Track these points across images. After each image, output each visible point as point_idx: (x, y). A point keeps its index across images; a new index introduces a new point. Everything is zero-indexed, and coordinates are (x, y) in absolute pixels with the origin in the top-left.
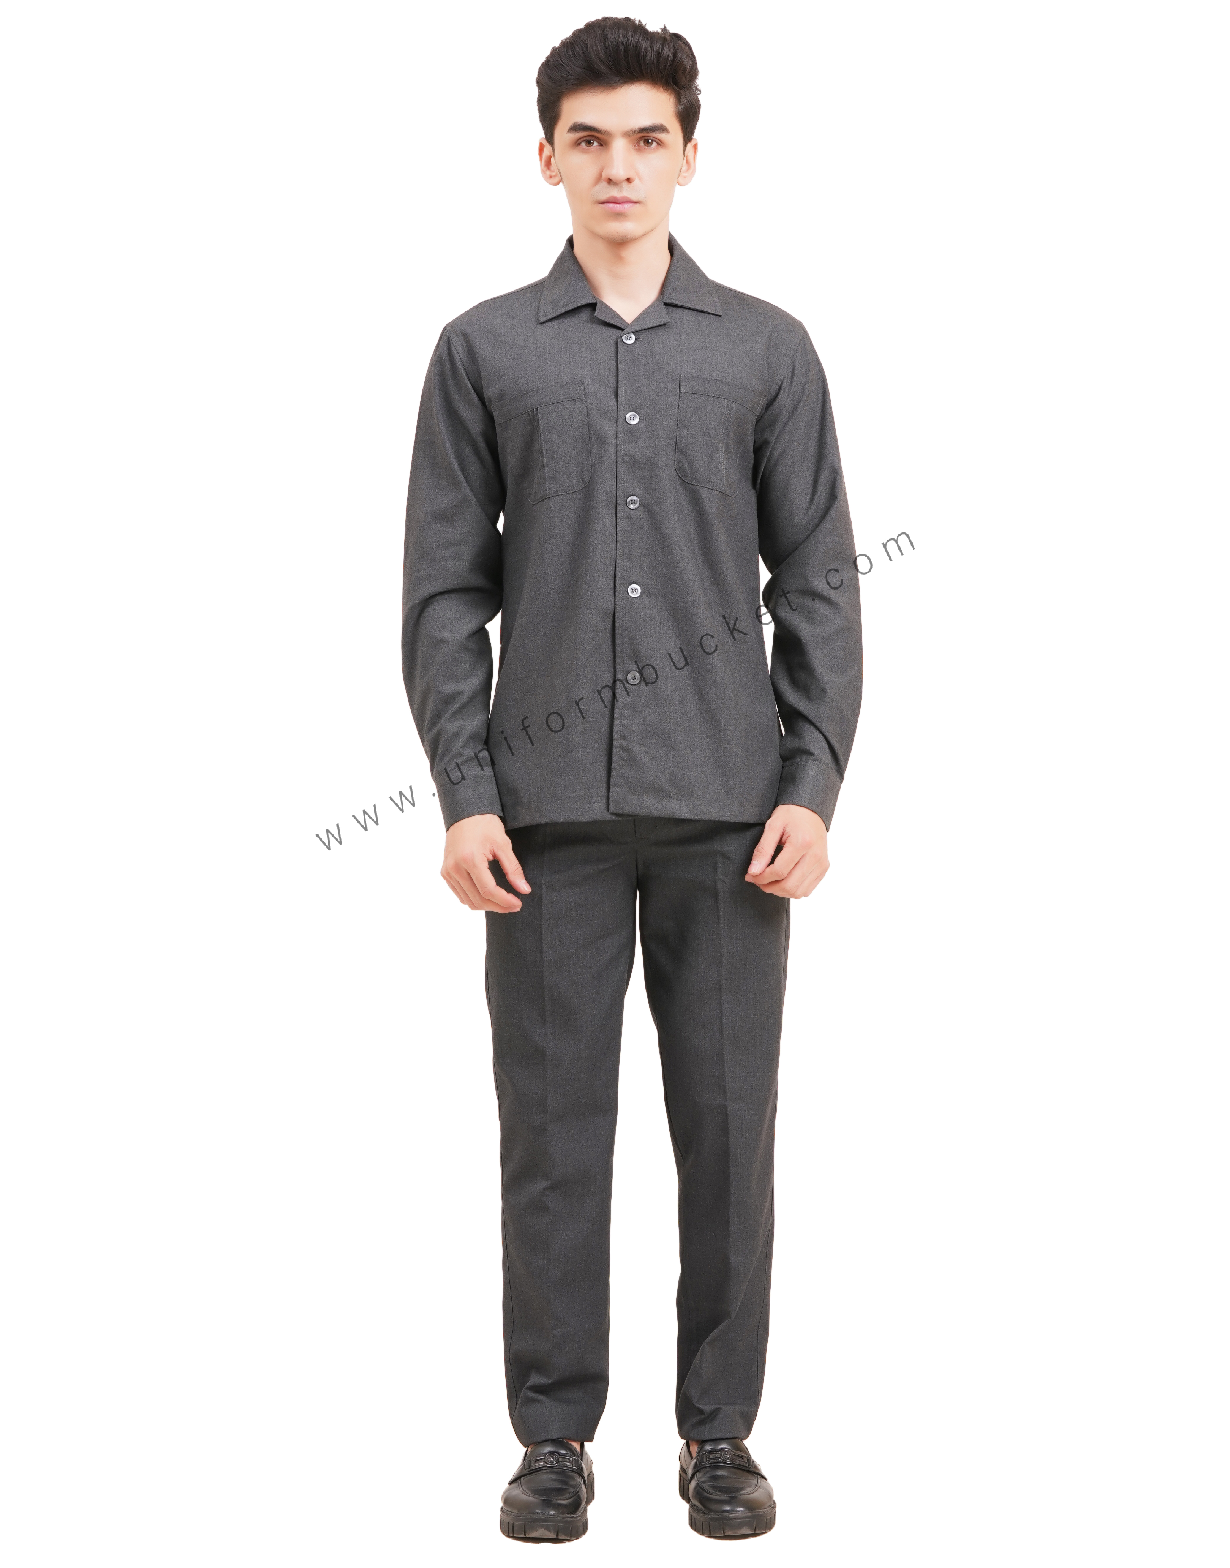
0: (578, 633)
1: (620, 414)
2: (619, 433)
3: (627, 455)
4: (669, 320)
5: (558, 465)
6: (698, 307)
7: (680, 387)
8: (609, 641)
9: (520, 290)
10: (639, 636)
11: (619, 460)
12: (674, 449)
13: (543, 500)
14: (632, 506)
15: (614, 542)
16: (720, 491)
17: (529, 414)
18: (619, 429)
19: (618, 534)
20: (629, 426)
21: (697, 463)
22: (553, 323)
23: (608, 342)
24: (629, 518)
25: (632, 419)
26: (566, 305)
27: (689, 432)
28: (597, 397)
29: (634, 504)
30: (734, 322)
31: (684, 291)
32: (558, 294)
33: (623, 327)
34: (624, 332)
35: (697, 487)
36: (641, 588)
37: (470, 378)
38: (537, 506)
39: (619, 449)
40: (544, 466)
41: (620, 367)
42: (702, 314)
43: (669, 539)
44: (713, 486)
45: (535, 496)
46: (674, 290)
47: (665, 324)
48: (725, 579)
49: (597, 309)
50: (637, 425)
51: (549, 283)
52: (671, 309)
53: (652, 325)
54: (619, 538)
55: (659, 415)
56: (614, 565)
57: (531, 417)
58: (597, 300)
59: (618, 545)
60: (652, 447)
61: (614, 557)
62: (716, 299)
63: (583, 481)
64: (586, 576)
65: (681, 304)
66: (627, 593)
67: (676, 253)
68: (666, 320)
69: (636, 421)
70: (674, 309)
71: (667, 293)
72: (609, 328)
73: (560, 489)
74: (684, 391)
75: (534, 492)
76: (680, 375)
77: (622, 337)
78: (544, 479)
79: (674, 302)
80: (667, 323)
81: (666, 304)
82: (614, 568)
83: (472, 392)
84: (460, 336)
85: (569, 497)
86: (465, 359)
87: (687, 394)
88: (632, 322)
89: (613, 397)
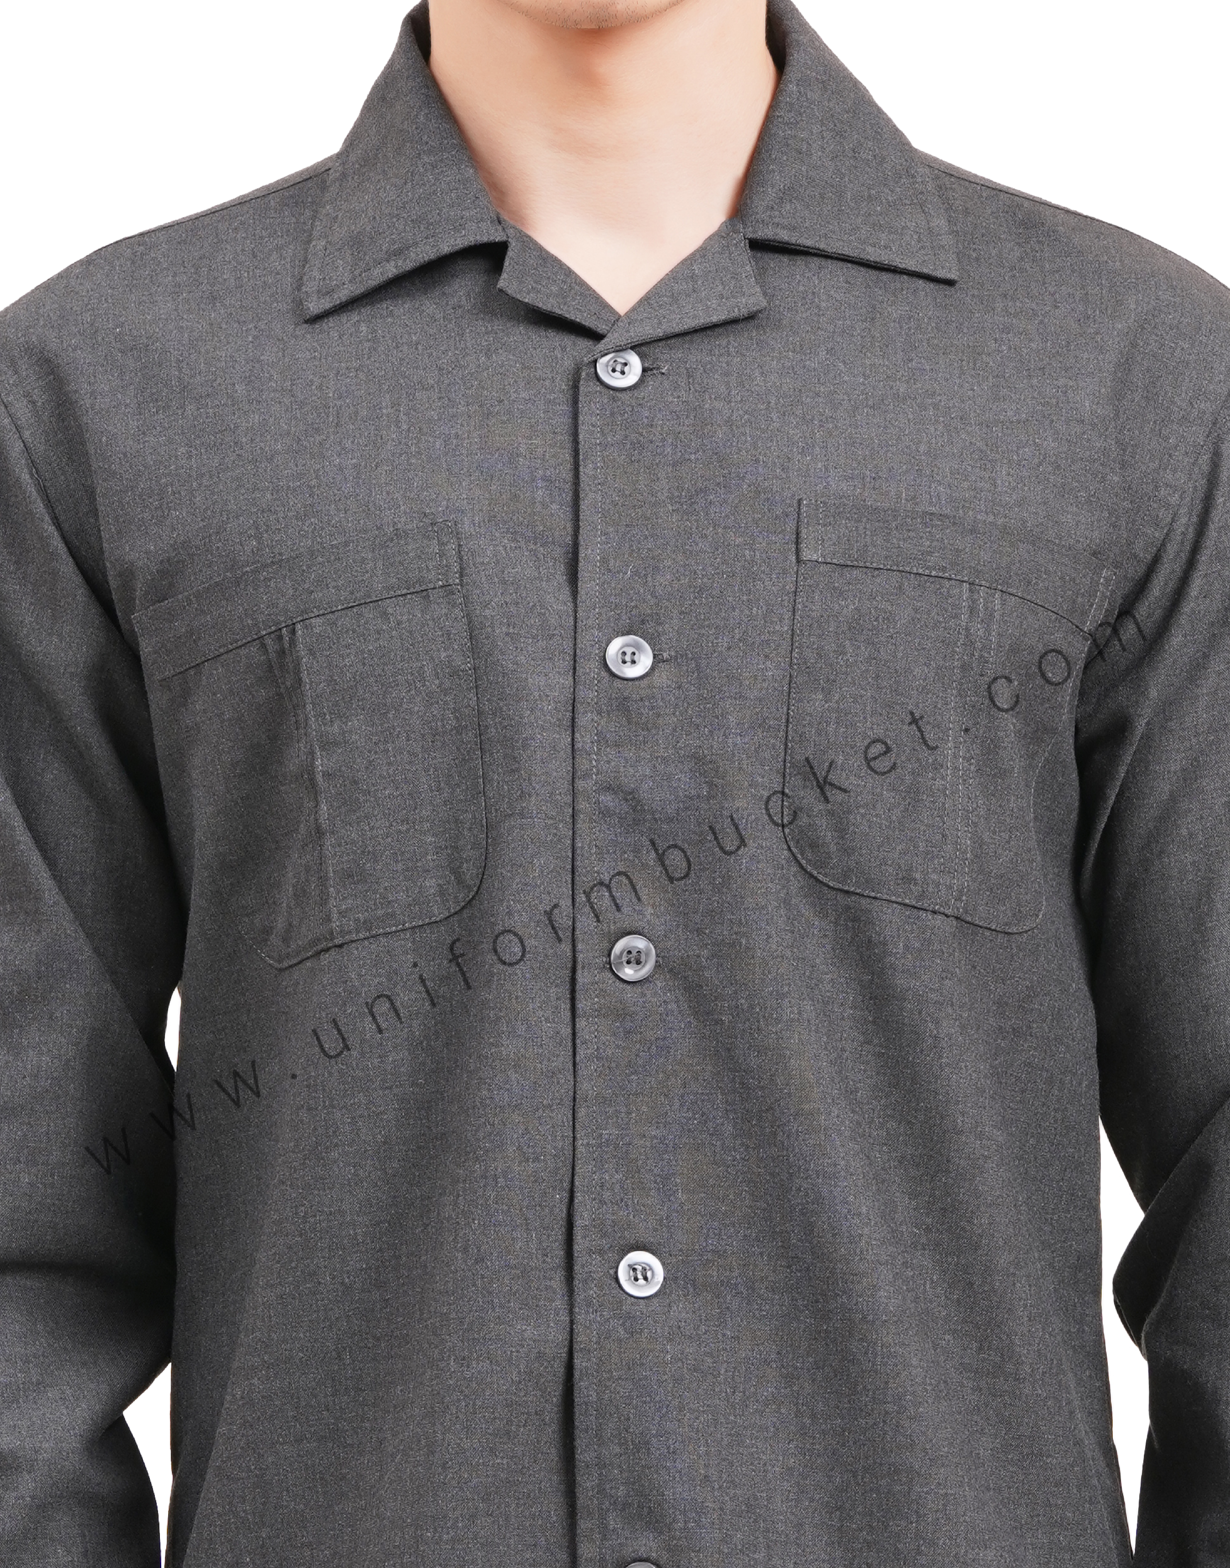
0: (438, 1427)
1: (585, 640)
2: (580, 708)
3: (609, 788)
4: (764, 304)
5: (372, 829)
6: (872, 254)
7: (797, 543)
8: (553, 1454)
9: (242, 202)
10: (658, 1435)
11: (582, 805)
12: (780, 765)
13: (318, 953)
14: (629, 973)
15: (568, 1103)
16: (949, 912)
17: (264, 646)
18: (581, 694)
19: (580, 1072)
20: (617, 684)
21: (863, 816)
22: (355, 317)
23: (547, 383)
24: (621, 1013)
25: (628, 658)
26: (398, 253)
27: (833, 705)
28: (504, 582)
29: (638, 962)
30: (999, 305)
31: (822, 196)
32: (370, 213)
33: (601, 328)
34: (601, 346)
35: (863, 901)
36: (663, 1264)
37: (62, 518)
38: (296, 974)
39: (583, 764)
40: (320, 832)
41: (587, 470)
42: (885, 276)
43: (762, 1088)
44: (922, 896)
45: (286, 940)
46: (787, 194)
47: (751, 317)
48: (963, 1229)
49: (507, 263)
50: (645, 682)
51: (344, 175)
52: (774, 261)
53: (702, 320)
54: (585, 1086)
55: (724, 642)
56: (566, 1185)
57: (273, 655)
58: (511, 232)
59: (582, 1112)
60: (698, 759)
61: (568, 1152)
62: (940, 223)
63: (460, 881)
64: (468, 1224)
65: (809, 243)
66: (614, 1284)
67: (797, 59)
68: (752, 300)
69: (645, 662)
70: (785, 259)
71: (760, 204)
72: (551, 334)
73: (380, 912)
74: (815, 557)
75: (280, 924)
76: (800, 501)
77: (595, 362)
78: (323, 880)
79: (784, 236)
80: (760, 311)
81: (757, 246)
82: (566, 1194)
83: (67, 567)
84: (23, 365)
85: (414, 942)
86: (40, 448)
87: (823, 568)
88: (634, 309)
89: (561, 578)
